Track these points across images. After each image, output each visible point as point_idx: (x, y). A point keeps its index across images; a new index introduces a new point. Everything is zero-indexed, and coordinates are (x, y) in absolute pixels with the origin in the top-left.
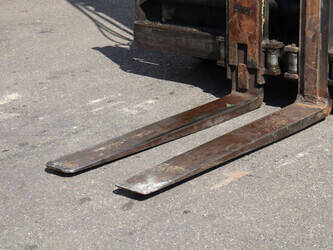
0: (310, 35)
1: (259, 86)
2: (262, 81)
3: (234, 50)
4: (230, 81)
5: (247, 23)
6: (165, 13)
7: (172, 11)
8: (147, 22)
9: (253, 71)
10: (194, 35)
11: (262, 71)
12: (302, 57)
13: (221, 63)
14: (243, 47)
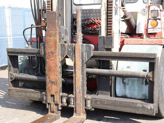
0: (78, 91)
1: (59, 110)
2: (60, 108)
3: (49, 97)
4: (48, 109)
5: (54, 87)
6: (20, 84)
7: (23, 83)
8: (13, 88)
9: (57, 105)
10: (33, 92)
11: (60, 104)
12: (75, 99)
13: (44, 102)
14: (53, 96)
